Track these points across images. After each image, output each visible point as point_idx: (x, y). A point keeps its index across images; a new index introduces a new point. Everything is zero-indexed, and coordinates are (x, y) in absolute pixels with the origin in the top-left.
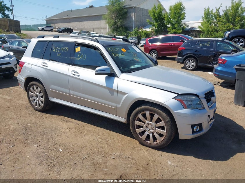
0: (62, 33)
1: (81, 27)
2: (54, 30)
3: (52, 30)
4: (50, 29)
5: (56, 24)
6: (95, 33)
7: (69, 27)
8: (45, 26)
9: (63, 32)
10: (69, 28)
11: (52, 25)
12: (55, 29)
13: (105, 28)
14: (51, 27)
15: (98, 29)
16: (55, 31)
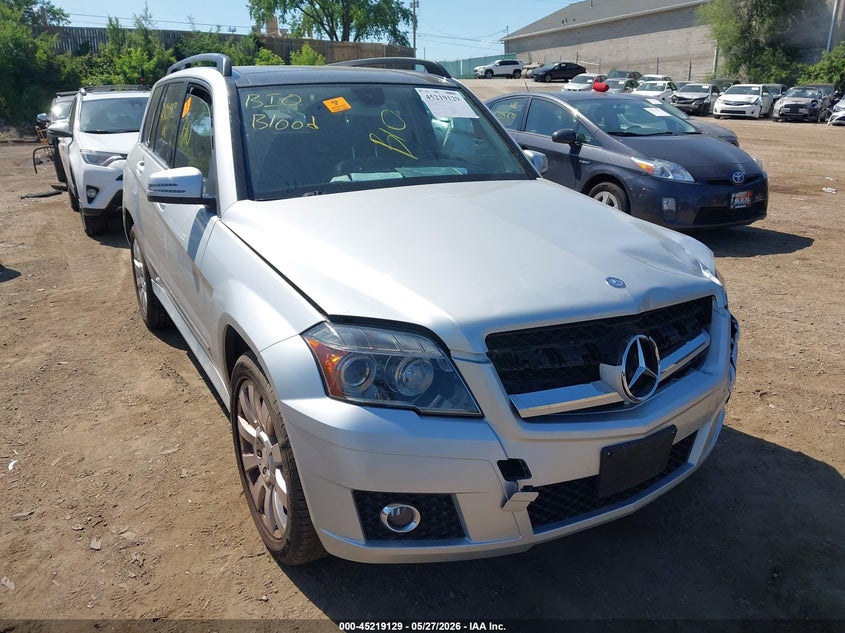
0: (545, 81)
1: (615, 60)
2: (524, 72)
3: (516, 74)
4: (510, 69)
5: (534, 54)
6: (660, 76)
7: (574, 62)
8: (497, 61)
9: (548, 78)
10: (572, 64)
11: (519, 58)
12: (528, 69)
13: (703, 57)
14: (516, 63)
15: (676, 60)
16: (527, 77)
